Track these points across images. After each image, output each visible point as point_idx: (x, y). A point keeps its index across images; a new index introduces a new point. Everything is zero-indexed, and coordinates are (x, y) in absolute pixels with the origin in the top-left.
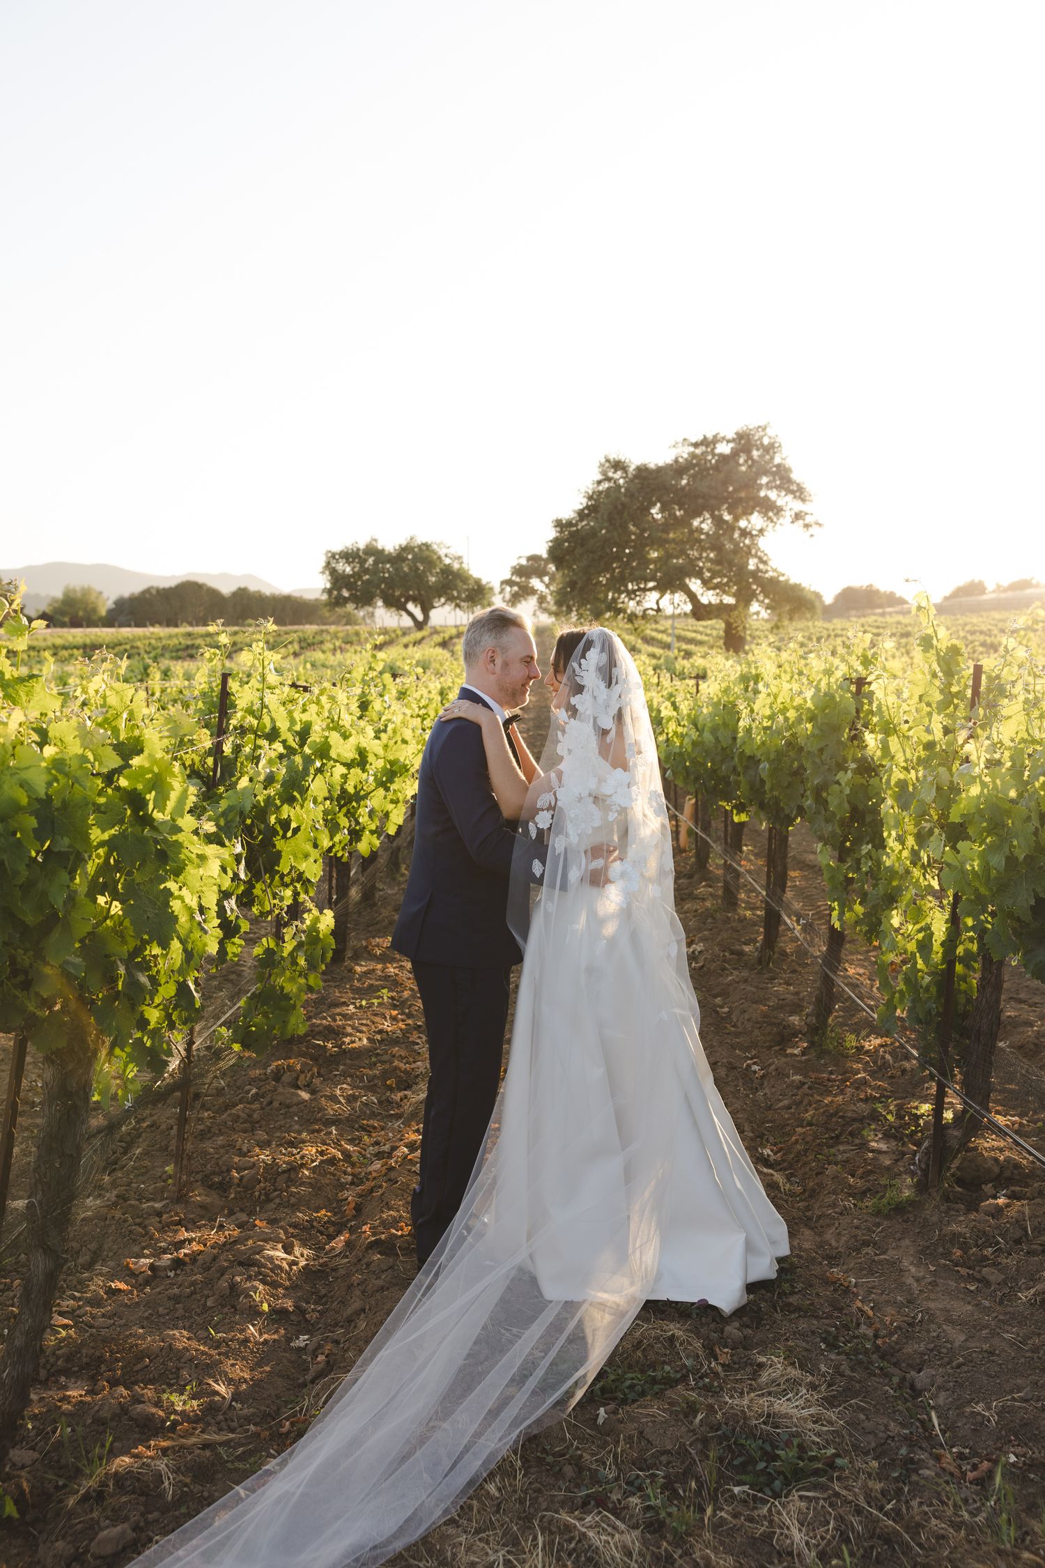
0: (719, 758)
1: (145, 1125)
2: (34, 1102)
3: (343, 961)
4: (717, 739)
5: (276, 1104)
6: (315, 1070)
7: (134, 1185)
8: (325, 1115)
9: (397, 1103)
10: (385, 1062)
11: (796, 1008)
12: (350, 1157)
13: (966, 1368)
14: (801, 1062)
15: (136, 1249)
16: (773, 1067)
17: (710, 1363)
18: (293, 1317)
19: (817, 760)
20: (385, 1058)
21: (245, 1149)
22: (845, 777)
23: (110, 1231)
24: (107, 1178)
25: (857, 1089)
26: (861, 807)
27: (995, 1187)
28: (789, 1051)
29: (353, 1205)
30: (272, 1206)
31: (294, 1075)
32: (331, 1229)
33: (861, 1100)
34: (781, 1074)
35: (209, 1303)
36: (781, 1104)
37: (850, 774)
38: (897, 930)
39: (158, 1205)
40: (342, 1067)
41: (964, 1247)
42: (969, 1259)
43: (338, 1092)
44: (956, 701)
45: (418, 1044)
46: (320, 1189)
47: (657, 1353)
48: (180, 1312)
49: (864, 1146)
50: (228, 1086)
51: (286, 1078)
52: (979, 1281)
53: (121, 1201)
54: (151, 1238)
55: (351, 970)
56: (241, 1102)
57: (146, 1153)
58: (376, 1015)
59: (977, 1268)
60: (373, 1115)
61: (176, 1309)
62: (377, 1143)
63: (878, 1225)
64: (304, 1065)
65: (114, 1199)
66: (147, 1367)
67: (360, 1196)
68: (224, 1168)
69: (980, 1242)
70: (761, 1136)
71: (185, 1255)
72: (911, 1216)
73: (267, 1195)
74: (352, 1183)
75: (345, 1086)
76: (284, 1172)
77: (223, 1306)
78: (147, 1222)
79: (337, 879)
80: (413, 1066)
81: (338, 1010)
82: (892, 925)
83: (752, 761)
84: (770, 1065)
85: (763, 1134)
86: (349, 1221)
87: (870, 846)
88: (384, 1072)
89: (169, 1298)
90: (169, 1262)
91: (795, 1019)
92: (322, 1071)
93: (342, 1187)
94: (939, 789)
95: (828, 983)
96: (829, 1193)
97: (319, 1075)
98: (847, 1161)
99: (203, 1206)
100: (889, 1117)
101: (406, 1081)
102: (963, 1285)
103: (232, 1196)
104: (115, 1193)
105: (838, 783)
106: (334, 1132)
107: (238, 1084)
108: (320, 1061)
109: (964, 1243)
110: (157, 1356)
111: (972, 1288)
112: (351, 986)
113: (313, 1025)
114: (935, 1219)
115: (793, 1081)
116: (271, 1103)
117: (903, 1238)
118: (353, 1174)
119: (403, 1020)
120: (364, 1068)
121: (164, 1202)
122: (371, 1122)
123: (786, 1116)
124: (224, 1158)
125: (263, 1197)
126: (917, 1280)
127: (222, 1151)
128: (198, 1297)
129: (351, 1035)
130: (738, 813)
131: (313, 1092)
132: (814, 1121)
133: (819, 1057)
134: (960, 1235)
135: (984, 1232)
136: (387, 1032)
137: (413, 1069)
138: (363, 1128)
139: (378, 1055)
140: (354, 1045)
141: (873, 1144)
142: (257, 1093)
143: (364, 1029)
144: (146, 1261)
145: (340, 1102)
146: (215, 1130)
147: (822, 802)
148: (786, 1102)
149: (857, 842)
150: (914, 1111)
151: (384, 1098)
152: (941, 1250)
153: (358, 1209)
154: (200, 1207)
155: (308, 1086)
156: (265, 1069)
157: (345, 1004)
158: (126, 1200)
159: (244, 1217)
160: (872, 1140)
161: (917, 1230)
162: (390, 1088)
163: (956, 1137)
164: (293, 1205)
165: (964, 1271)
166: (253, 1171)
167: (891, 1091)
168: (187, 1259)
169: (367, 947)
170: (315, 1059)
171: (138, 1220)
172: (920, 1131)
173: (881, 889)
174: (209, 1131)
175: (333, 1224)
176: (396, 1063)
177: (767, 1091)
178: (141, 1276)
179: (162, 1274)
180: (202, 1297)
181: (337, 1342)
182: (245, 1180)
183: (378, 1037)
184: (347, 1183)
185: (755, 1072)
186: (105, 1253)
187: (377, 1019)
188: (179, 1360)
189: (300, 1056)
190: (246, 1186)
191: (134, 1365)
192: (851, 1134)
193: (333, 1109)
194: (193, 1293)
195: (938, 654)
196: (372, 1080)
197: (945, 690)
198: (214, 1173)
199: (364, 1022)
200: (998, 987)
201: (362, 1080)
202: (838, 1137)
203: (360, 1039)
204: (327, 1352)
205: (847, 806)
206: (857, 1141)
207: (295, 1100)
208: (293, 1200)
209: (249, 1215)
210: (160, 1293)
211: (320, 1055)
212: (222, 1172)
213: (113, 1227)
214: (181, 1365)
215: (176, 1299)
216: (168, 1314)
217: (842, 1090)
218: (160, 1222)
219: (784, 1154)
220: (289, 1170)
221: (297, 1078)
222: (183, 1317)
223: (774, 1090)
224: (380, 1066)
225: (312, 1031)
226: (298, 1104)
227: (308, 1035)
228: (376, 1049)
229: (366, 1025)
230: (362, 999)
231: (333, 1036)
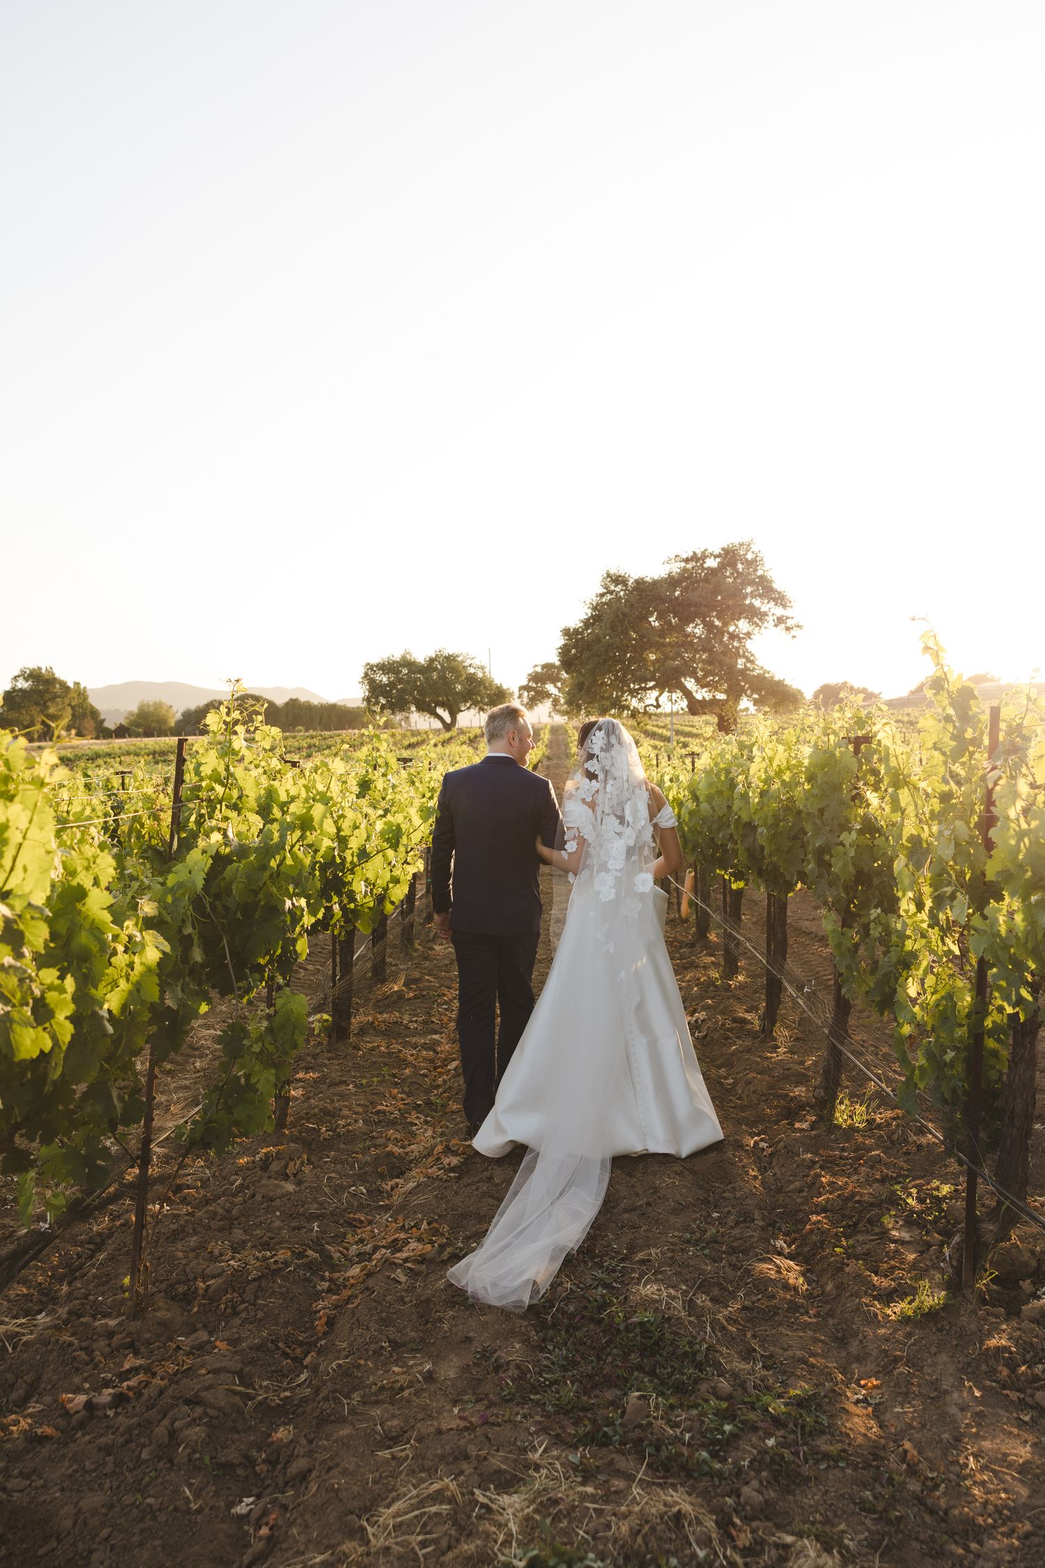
0: (716, 826)
1: (118, 1223)
2: (6, 1199)
5: (258, 1198)
6: (306, 1157)
7: (91, 1298)
8: (308, 1209)
9: (387, 1192)
10: (380, 1146)
11: (801, 1079)
12: (331, 1258)
13: (1036, 1540)
14: (811, 1138)
15: (77, 1380)
16: (781, 1144)
17: (725, 1550)
18: (240, 1472)
19: (818, 821)
20: (379, 1141)
21: (216, 1252)
22: (849, 838)
23: (51, 1358)
24: (65, 1288)
25: (872, 1167)
26: (866, 869)
27: (1033, 1283)
28: (797, 1125)
29: (324, 1320)
30: (237, 1321)
31: (283, 1163)
32: (298, 1351)
33: (877, 1180)
34: (790, 1152)
35: (144, 1456)
36: (792, 1187)
37: (854, 835)
38: (914, 1001)
39: (112, 1323)
40: (333, 1154)
41: (1012, 1366)
42: (1018, 1379)
43: (325, 1182)
44: (971, 749)
45: (416, 1125)
46: (291, 1299)
47: (660, 1539)
48: (109, 1468)
49: (884, 1235)
50: (214, 1176)
51: (275, 1166)
52: (1032, 1407)
53: (73, 1318)
54: (96, 1367)
55: (355, 1047)
56: (224, 1194)
57: (111, 1258)
58: (375, 1094)
59: (1029, 1391)
60: (361, 1207)
61: (105, 1463)
62: (361, 1241)
63: (909, 1335)
64: (294, 1151)
65: (64, 1316)
66: (53, 1550)
67: (336, 1307)
68: (191, 1276)
69: (1028, 1357)
70: (772, 1224)
71: (129, 1388)
72: (945, 1323)
73: (234, 1307)
74: (329, 1290)
75: (333, 1175)
76: (254, 1280)
77: (160, 1459)
78: (94, 1346)
79: (341, 957)
80: (408, 1150)
81: (337, 1090)
82: (908, 995)
83: (750, 827)
84: (779, 1142)
85: (775, 1222)
86: (320, 1339)
87: (879, 911)
88: (377, 1158)
89: (100, 1449)
90: (109, 1398)
91: (799, 1091)
92: (313, 1159)
93: (318, 1296)
94: (957, 844)
95: (836, 1054)
96: (851, 1296)
97: (310, 1162)
98: (867, 1254)
99: (163, 1324)
100: (910, 1201)
101: (399, 1167)
102: (1015, 1415)
103: (196, 1309)
104: (67, 1309)
105: (842, 844)
106: (316, 1228)
107: (224, 1174)
108: (314, 1146)
109: (1010, 1358)
110: (69, 1533)
111: (1027, 1418)
112: (354, 1064)
113: (310, 1107)
114: (973, 1326)
115: (804, 1160)
116: (253, 1196)
117: (939, 1352)
118: (331, 1280)
119: (402, 1099)
120: (357, 1153)
121: (120, 1319)
122: (358, 1216)
123: (799, 1201)
124: (192, 1264)
125: (229, 1311)
126: (962, 1409)
127: (191, 1255)
128: (133, 1446)
129: (346, 1117)
130: (735, 881)
131: (299, 1183)
132: (829, 1207)
133: (829, 1132)
134: (1005, 1349)
135: (1032, 1344)
136: (384, 1113)
137: (407, 1153)
138: (349, 1223)
139: (373, 1137)
140: (350, 1128)
141: (894, 1233)
142: (242, 1185)
143: (361, 1110)
144: (82, 1398)
145: (326, 1194)
146: (189, 1229)
147: (824, 865)
148: (797, 1184)
149: (864, 906)
150: (935, 1193)
151: (374, 1186)
152: (984, 1368)
153: (331, 1323)
154: (159, 1324)
155: (295, 1175)
156: (254, 1156)
157: (345, 1083)
158: (79, 1316)
159: (203, 1336)
160: (893, 1228)
161: (955, 1342)
162: (382, 1177)
163: (991, 1231)
164: (260, 1320)
165: (1014, 1395)
166: (220, 1280)
167: (908, 1170)
168: (131, 1394)
169: (373, 1023)
170: (307, 1144)
171: (84, 1344)
172: (945, 1217)
173: (893, 956)
174: (183, 1231)
175: (301, 1344)
176: (391, 1147)
177: (776, 1170)
178: (75, 1418)
179: (100, 1413)
180: (137, 1446)
181: (285, 1507)
182: (211, 1289)
183: (376, 1118)
184: (323, 1291)
185: (763, 1149)
186: (43, 1385)
187: (375, 1099)
188: (93, 1538)
189: (293, 1141)
190: (212, 1298)
191: (40, 1546)
192: (870, 1221)
193: (318, 1202)
194: (127, 1442)
195: (950, 697)
196: (363, 1168)
197: (958, 737)
198: (179, 1282)
199: (362, 1102)
200: (1032, 1063)
201: (353, 1168)
202: (855, 1225)
204: (271, 1523)
205: (851, 869)
206: (877, 1230)
207: (279, 1192)
208: (260, 1315)
209: (211, 1333)
210: (90, 1442)
211: (312, 1140)
212: (189, 1280)
213: (55, 1353)
214: (94, 1546)
215: (107, 1450)
216: (95, 1470)
217: (856, 1169)
218: (109, 1345)
219: (798, 1247)
220: (260, 1278)
221: (286, 1166)
222: (113, 1473)
223: (783, 1169)
224: (373, 1151)
225: (307, 1114)
226: (282, 1196)
227: (302, 1118)
228: (372, 1132)
229: (364, 1106)
230: (362, 1077)
231: (328, 1118)
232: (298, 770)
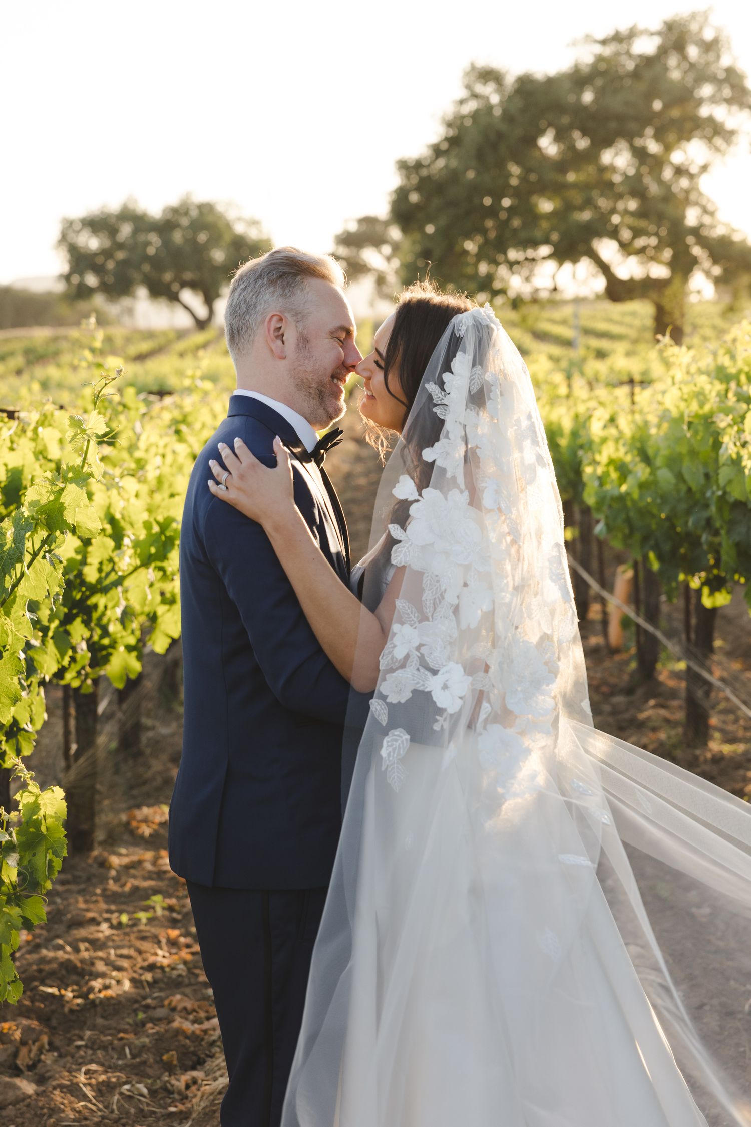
0: (683, 506)
3: (90, 848)
4: (680, 477)
6: (45, 1039)
8: (60, 1120)
9: (180, 1093)
10: (160, 1020)
20: (160, 1013)
31: (10, 1049)
40: (88, 1033)
43: (82, 1078)
55: (103, 864)
58: (143, 938)
60: (142, 1116)
64: (27, 1030)
75: (93, 1067)
79: (77, 719)
80: (206, 1025)
81: (82, 932)
88: (159, 1039)
92: (57, 1042)
97: (52, 1047)
101: (194, 1053)
108: (54, 1022)
112: (104, 890)
113: (43, 960)
119: (188, 946)
120: (125, 1031)
129: (103, 975)
130: (712, 593)
131: (41, 1080)
136: (162, 968)
137: (205, 1032)
139: (147, 1007)
140: (110, 993)
143: (125, 963)
145: (85, 1097)
151: (159, 1084)
155: (31, 1068)
157: (94, 921)
162: (169, 1068)
169: (128, 824)
170: (44, 1019)
176: (179, 1023)
183: (148, 976)
187: (145, 945)
193: (73, 1110)
196: (139, 1055)
199: (125, 951)
201: (122, 1055)
203: (118, 982)
207: (11, 1095)
211: (53, 1012)
221: (15, 1055)
224: (151, 1029)
225: (40, 971)
226: (15, 1103)
227: (33, 978)
228: (144, 998)
229: (128, 957)
230: (121, 912)
231: (74, 978)
232: (14, 424)
